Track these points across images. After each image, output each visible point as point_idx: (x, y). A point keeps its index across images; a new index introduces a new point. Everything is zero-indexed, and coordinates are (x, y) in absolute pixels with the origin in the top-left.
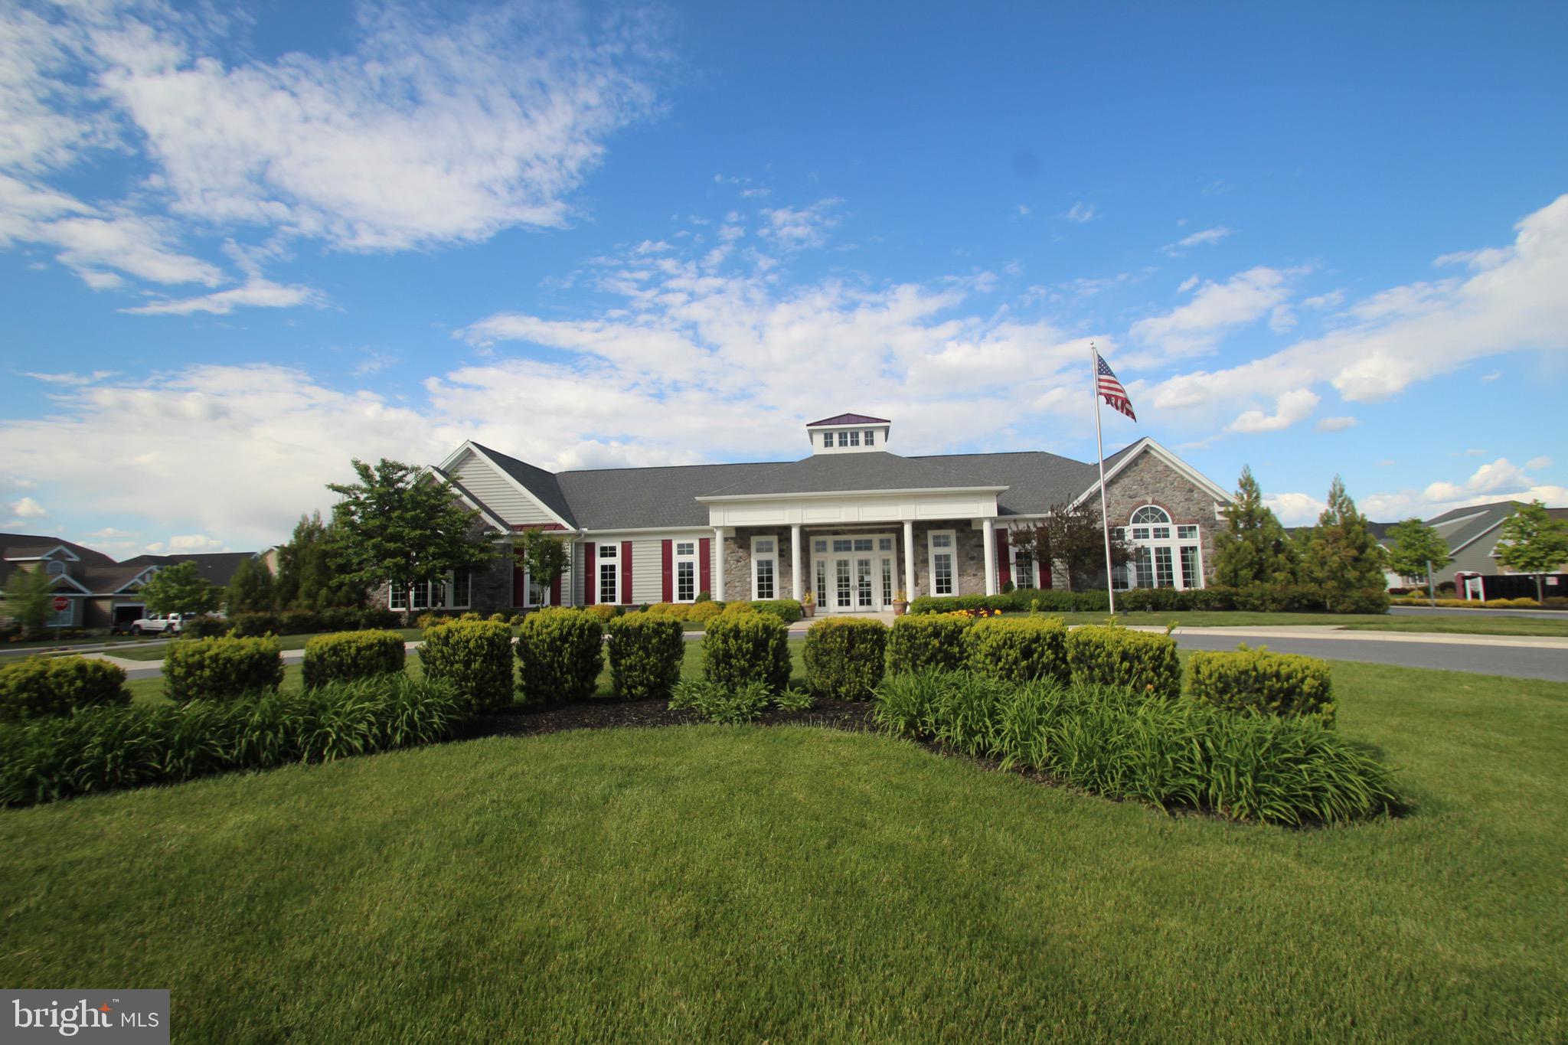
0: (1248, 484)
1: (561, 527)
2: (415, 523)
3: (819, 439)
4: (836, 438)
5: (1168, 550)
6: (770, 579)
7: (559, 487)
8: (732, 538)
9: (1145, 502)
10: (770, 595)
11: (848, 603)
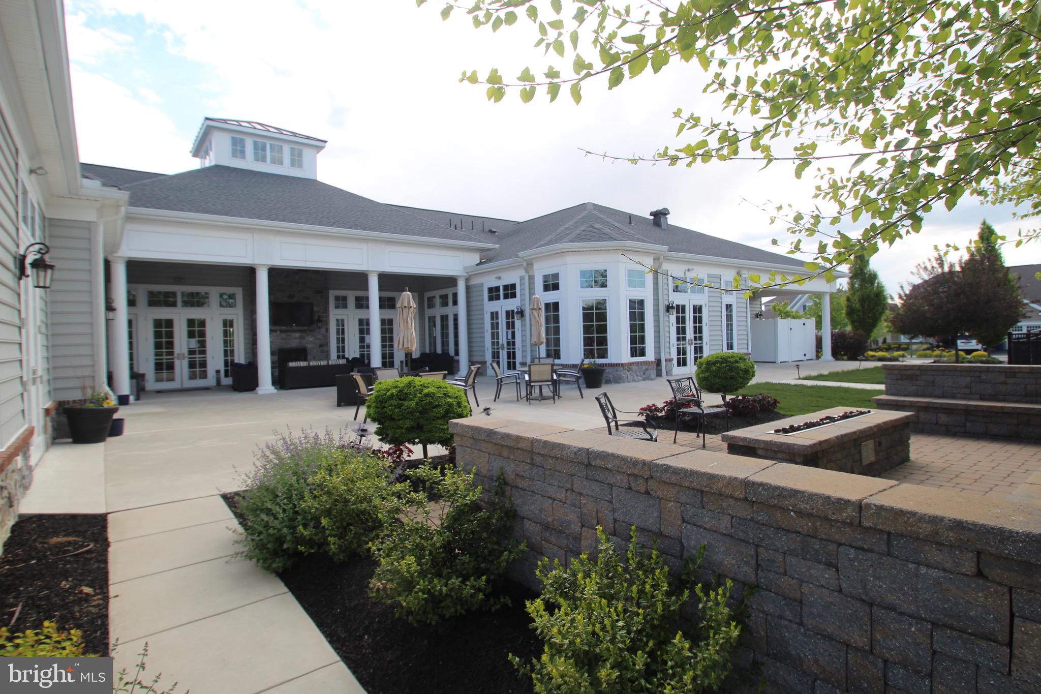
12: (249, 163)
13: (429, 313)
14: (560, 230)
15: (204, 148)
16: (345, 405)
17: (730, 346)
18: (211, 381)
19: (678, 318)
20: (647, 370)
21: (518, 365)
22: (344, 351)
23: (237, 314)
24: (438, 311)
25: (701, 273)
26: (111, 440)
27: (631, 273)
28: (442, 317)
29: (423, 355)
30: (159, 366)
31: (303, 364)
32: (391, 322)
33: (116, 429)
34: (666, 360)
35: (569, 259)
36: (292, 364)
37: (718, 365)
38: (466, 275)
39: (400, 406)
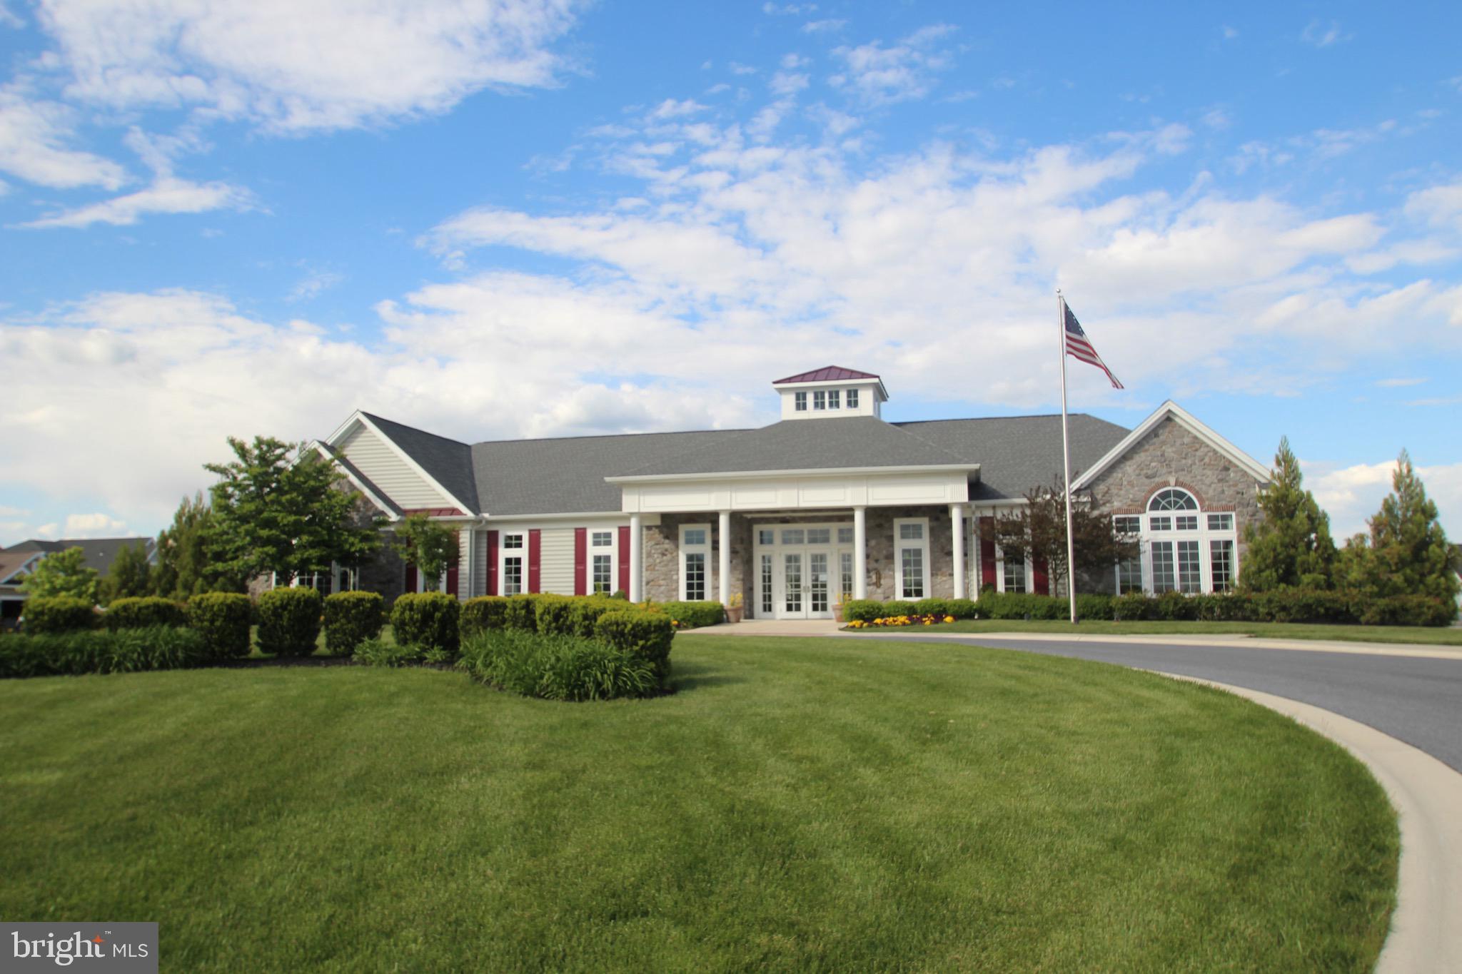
0: (1286, 460)
1: (459, 513)
2: (292, 508)
3: (790, 400)
4: (810, 399)
5: (1194, 545)
6: (701, 577)
7: (471, 463)
8: (657, 527)
9: (1166, 484)
10: (701, 596)
11: (798, 608)
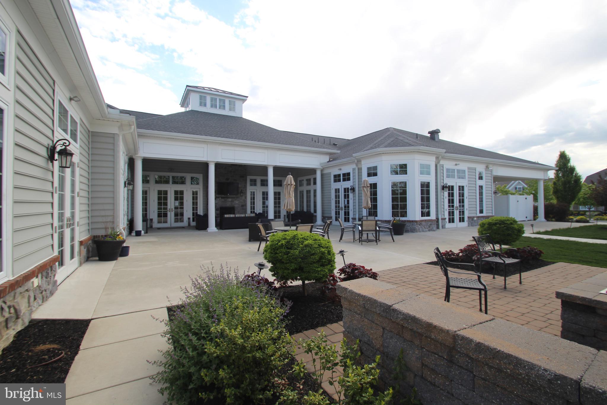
12: (208, 109)
13: (300, 189)
14: (375, 142)
15: (187, 102)
16: (253, 241)
17: (481, 211)
18: (185, 223)
19: (449, 193)
20: (431, 225)
21: (351, 220)
22: (254, 209)
23: (200, 188)
24: (305, 188)
25: (463, 166)
26: (120, 259)
27: (422, 166)
28: (307, 191)
29: (296, 212)
30: (159, 215)
31: (232, 216)
32: (279, 193)
33: (124, 252)
34: (442, 219)
35: (384, 158)
36: (226, 216)
37: (498, 225)
38: (321, 168)
39: (287, 253)
